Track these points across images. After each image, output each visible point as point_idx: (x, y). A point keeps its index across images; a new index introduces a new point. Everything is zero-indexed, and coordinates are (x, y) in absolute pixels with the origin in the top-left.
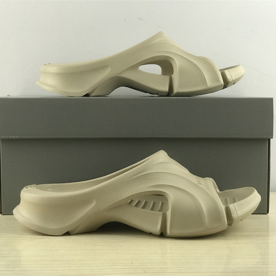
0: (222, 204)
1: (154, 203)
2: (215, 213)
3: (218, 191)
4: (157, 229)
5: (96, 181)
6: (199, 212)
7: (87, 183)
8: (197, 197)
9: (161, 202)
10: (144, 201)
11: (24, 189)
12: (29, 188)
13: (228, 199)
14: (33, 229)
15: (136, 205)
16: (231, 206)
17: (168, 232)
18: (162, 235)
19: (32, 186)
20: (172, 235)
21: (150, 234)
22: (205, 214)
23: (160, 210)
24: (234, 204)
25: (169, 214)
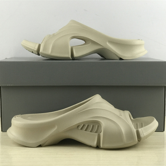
0: (134, 129)
1: (93, 126)
2: (130, 134)
3: (132, 118)
4: (95, 144)
5: (58, 112)
6: (120, 134)
7: (52, 113)
8: (119, 124)
9: (97, 125)
10: (87, 125)
11: (14, 118)
12: (17, 117)
13: (138, 123)
14: (19, 143)
15: (82, 129)
16: (140, 130)
17: (101, 146)
18: (98, 147)
19: (19, 115)
20: (103, 147)
21: (90, 147)
22: (124, 135)
23: (96, 132)
24: (142, 128)
25: (102, 134)
